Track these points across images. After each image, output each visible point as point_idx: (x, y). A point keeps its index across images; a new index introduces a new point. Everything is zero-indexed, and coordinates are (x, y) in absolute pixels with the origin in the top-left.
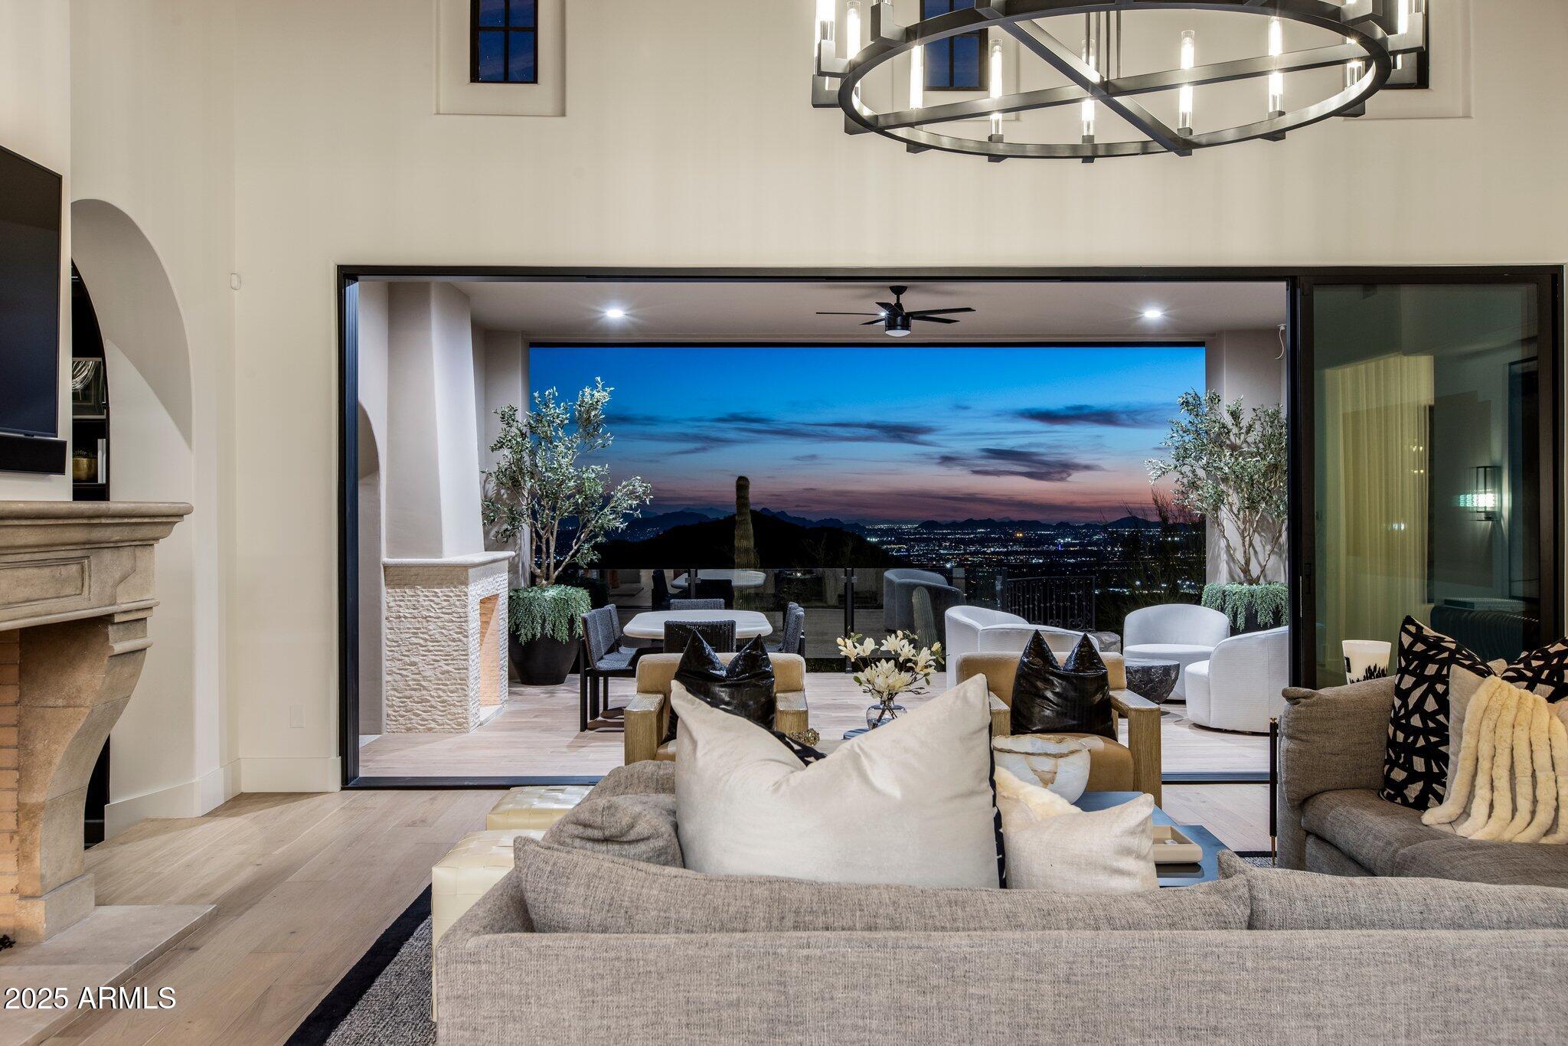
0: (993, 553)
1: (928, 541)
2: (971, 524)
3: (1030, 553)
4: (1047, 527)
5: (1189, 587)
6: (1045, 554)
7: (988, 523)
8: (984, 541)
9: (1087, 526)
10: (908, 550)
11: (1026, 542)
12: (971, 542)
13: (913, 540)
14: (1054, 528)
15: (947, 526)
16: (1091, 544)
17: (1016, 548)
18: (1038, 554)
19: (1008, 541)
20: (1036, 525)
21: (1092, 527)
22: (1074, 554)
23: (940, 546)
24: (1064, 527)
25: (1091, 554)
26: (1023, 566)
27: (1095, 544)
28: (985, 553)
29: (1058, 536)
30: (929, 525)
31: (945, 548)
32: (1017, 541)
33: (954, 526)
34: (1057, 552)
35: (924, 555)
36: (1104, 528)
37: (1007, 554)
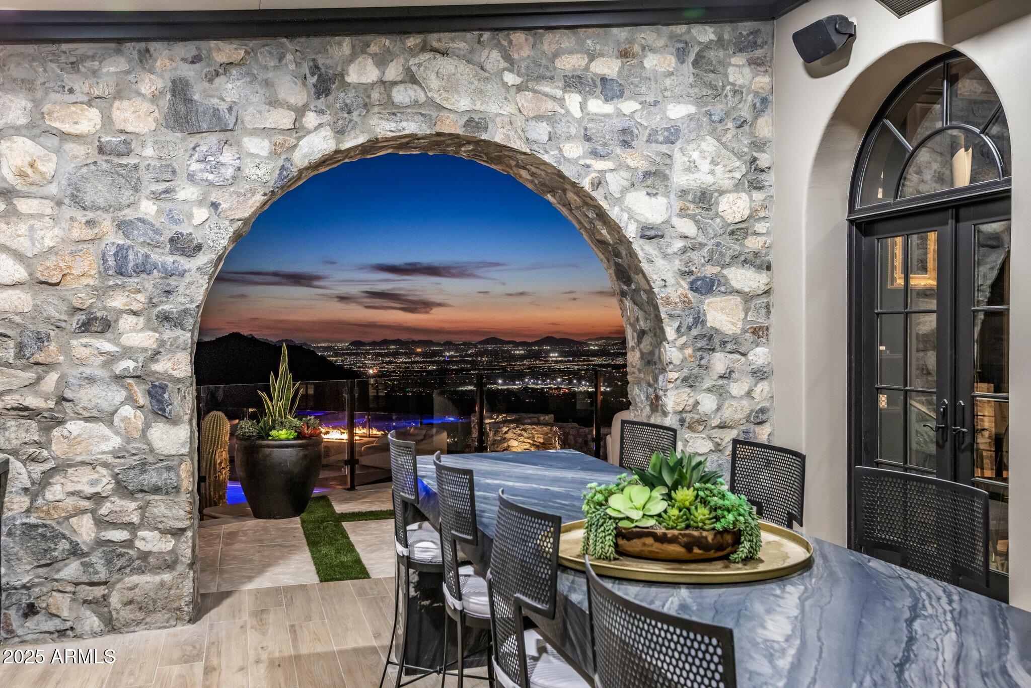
0: (402, 363)
1: (356, 354)
2: (385, 342)
3: (427, 362)
4: (438, 344)
5: (533, 383)
6: (438, 363)
7: (397, 342)
8: (395, 354)
9: (464, 344)
10: (343, 361)
11: (424, 354)
12: (386, 355)
13: (347, 354)
14: (441, 345)
15: (370, 344)
16: (467, 356)
17: (418, 359)
18: (432, 363)
19: (411, 354)
20: (429, 343)
21: (467, 344)
22: (456, 363)
23: (365, 358)
24: (449, 344)
25: (467, 362)
26: (423, 371)
27: (470, 356)
28: (396, 363)
29: (445, 350)
30: (358, 344)
31: (369, 359)
32: (417, 354)
33: (374, 344)
34: (444, 361)
35: (354, 364)
36: (475, 346)
37: (412, 363)
